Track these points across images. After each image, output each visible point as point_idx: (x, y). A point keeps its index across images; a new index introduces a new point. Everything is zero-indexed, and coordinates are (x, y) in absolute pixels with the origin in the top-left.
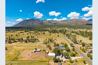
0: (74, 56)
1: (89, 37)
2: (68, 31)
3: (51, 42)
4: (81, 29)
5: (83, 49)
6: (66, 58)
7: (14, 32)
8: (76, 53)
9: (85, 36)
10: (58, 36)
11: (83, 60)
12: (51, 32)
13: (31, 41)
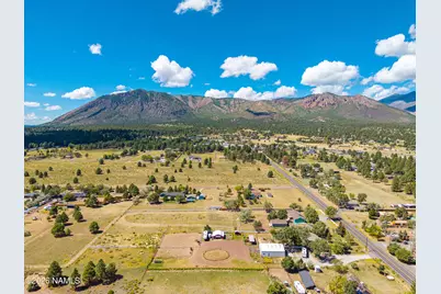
0: (346, 251)
1: (391, 181)
2: (304, 149)
3: (252, 204)
4: (357, 142)
5: (374, 227)
6: (321, 258)
7: (78, 156)
8: (353, 244)
9: (376, 177)
10: (271, 175)
11: (378, 266)
12: (234, 158)
13: (172, 199)
